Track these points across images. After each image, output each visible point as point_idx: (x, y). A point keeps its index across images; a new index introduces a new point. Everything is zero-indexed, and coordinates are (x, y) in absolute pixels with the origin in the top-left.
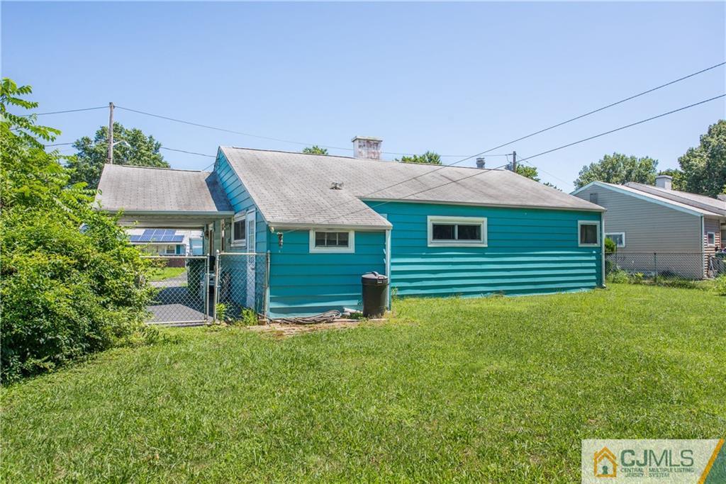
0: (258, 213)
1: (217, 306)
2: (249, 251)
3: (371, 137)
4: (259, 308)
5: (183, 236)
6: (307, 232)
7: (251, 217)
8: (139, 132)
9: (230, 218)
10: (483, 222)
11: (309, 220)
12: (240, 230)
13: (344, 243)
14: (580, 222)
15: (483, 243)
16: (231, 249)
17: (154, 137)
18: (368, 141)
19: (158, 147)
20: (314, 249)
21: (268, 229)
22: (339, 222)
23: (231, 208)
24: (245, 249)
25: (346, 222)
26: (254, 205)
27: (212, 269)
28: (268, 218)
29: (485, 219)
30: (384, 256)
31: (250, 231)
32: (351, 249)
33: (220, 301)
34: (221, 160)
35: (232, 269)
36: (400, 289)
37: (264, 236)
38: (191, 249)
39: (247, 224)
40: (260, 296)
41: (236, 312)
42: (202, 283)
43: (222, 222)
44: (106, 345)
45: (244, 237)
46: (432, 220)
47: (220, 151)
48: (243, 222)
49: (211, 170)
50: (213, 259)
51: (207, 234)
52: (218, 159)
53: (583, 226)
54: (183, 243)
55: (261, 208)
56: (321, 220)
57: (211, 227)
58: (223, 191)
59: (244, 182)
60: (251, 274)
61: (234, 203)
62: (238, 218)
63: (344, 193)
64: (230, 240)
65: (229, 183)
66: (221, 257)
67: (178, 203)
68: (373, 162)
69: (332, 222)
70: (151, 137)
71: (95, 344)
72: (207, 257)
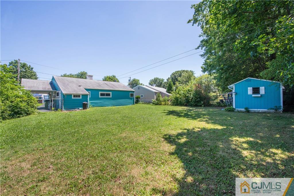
0: (61, 91)
1: (52, 108)
2: (60, 98)
3: (90, 75)
4: (62, 108)
5: (42, 95)
6: (72, 95)
7: (60, 92)
8: (26, 64)
9: (56, 92)
10: (111, 93)
11: (72, 93)
12: (58, 94)
13: (80, 97)
14: (130, 93)
15: (111, 96)
16: (56, 98)
17: (31, 66)
18: (90, 76)
19: (32, 69)
20: (73, 98)
21: (63, 94)
22: (78, 93)
23: (56, 90)
24: (59, 98)
25: (80, 93)
26: (60, 90)
27: (51, 102)
28: (63, 92)
29: (111, 92)
30: (88, 99)
31: (60, 95)
32: (81, 98)
33: (53, 107)
34: (53, 78)
35: (56, 102)
36: (93, 105)
37: (62, 96)
38: (44, 98)
39: (59, 93)
40: (62, 106)
41: (56, 109)
42: (49, 105)
43: (54, 92)
44: (30, 114)
45: (59, 96)
46: (100, 93)
47: (53, 77)
48: (58, 93)
49: (51, 80)
50: (51, 100)
51: (50, 95)
52: (53, 79)
53: (131, 94)
54: (42, 97)
55: (62, 90)
56: (75, 93)
57: (51, 93)
58: (54, 86)
59: (59, 85)
60: (60, 103)
61: (56, 89)
62: (57, 92)
63: (81, 87)
64: (56, 96)
65: (55, 84)
66: (53, 100)
67: (43, 88)
68: (91, 80)
69: (77, 93)
70: (30, 66)
71: (28, 114)
72: (50, 99)
